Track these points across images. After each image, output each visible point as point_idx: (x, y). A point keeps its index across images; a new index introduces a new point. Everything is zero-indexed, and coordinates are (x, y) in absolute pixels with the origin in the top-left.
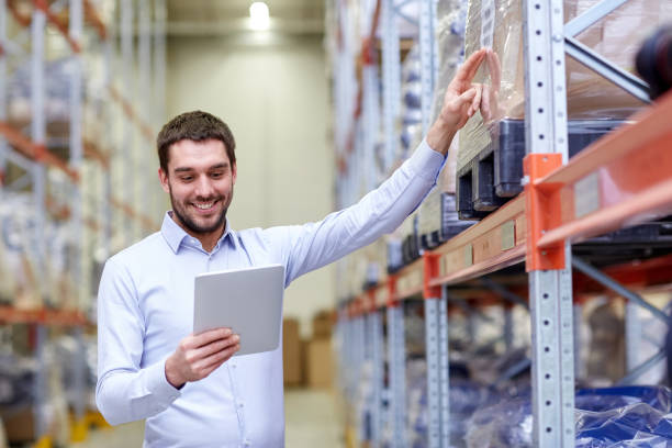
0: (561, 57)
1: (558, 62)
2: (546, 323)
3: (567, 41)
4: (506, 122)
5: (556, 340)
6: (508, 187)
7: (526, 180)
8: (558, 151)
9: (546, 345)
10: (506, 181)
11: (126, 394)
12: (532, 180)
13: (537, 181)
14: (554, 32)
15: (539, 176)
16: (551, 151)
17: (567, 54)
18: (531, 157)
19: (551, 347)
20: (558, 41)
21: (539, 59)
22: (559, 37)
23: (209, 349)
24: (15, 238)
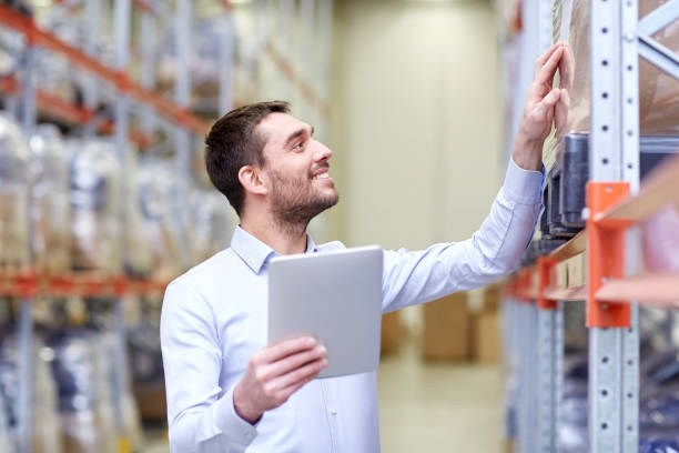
0: (634, 62)
1: (630, 68)
2: (605, 393)
3: (641, 40)
4: (572, 136)
5: (616, 415)
6: (573, 216)
7: (586, 213)
8: (626, 180)
9: (603, 421)
10: (570, 209)
11: (194, 437)
12: (592, 214)
13: (598, 217)
14: (625, 30)
15: (601, 210)
16: (618, 180)
17: (641, 58)
18: (592, 185)
19: (609, 424)
20: (630, 41)
21: (605, 63)
22: (630, 36)
23: (286, 364)
24: (154, 207)
